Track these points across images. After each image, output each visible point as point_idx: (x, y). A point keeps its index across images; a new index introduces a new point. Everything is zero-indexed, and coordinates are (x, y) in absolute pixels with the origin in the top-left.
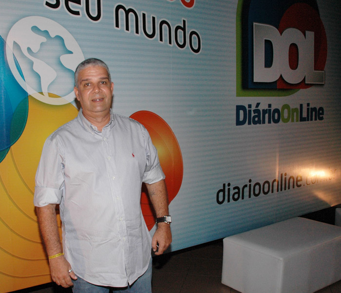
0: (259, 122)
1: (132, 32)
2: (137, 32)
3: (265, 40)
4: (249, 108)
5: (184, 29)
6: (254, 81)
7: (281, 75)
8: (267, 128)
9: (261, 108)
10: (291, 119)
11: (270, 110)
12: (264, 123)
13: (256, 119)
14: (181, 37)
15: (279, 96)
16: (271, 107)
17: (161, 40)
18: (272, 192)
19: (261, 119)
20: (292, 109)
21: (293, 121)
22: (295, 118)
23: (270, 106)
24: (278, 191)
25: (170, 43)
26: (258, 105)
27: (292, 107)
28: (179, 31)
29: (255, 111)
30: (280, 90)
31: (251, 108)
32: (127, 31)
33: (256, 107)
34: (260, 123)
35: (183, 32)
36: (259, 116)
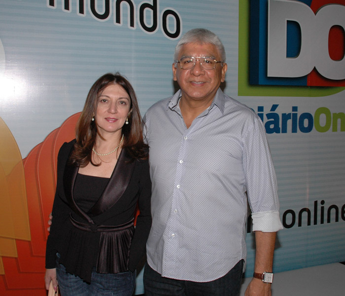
0: (276, 130)
1: (74, 11)
2: (81, 11)
3: (287, 21)
4: (258, 111)
5: (154, 8)
6: (268, 76)
7: (315, 68)
8: (290, 139)
9: (279, 111)
10: (331, 127)
11: (295, 116)
12: (284, 131)
13: (272, 126)
14: (148, 17)
15: (310, 96)
16: (297, 111)
17: (118, 21)
18: (300, 225)
19: (280, 126)
20: (333, 114)
21: (335, 130)
22: (339, 127)
23: (295, 109)
24: (309, 224)
25: (132, 25)
26: (274, 107)
27: (332, 111)
28: (146, 10)
29: (269, 116)
30: (312, 87)
31: (262, 111)
32: (66, 11)
33: (271, 111)
34: (278, 132)
35: (152, 11)
36: (276, 123)
